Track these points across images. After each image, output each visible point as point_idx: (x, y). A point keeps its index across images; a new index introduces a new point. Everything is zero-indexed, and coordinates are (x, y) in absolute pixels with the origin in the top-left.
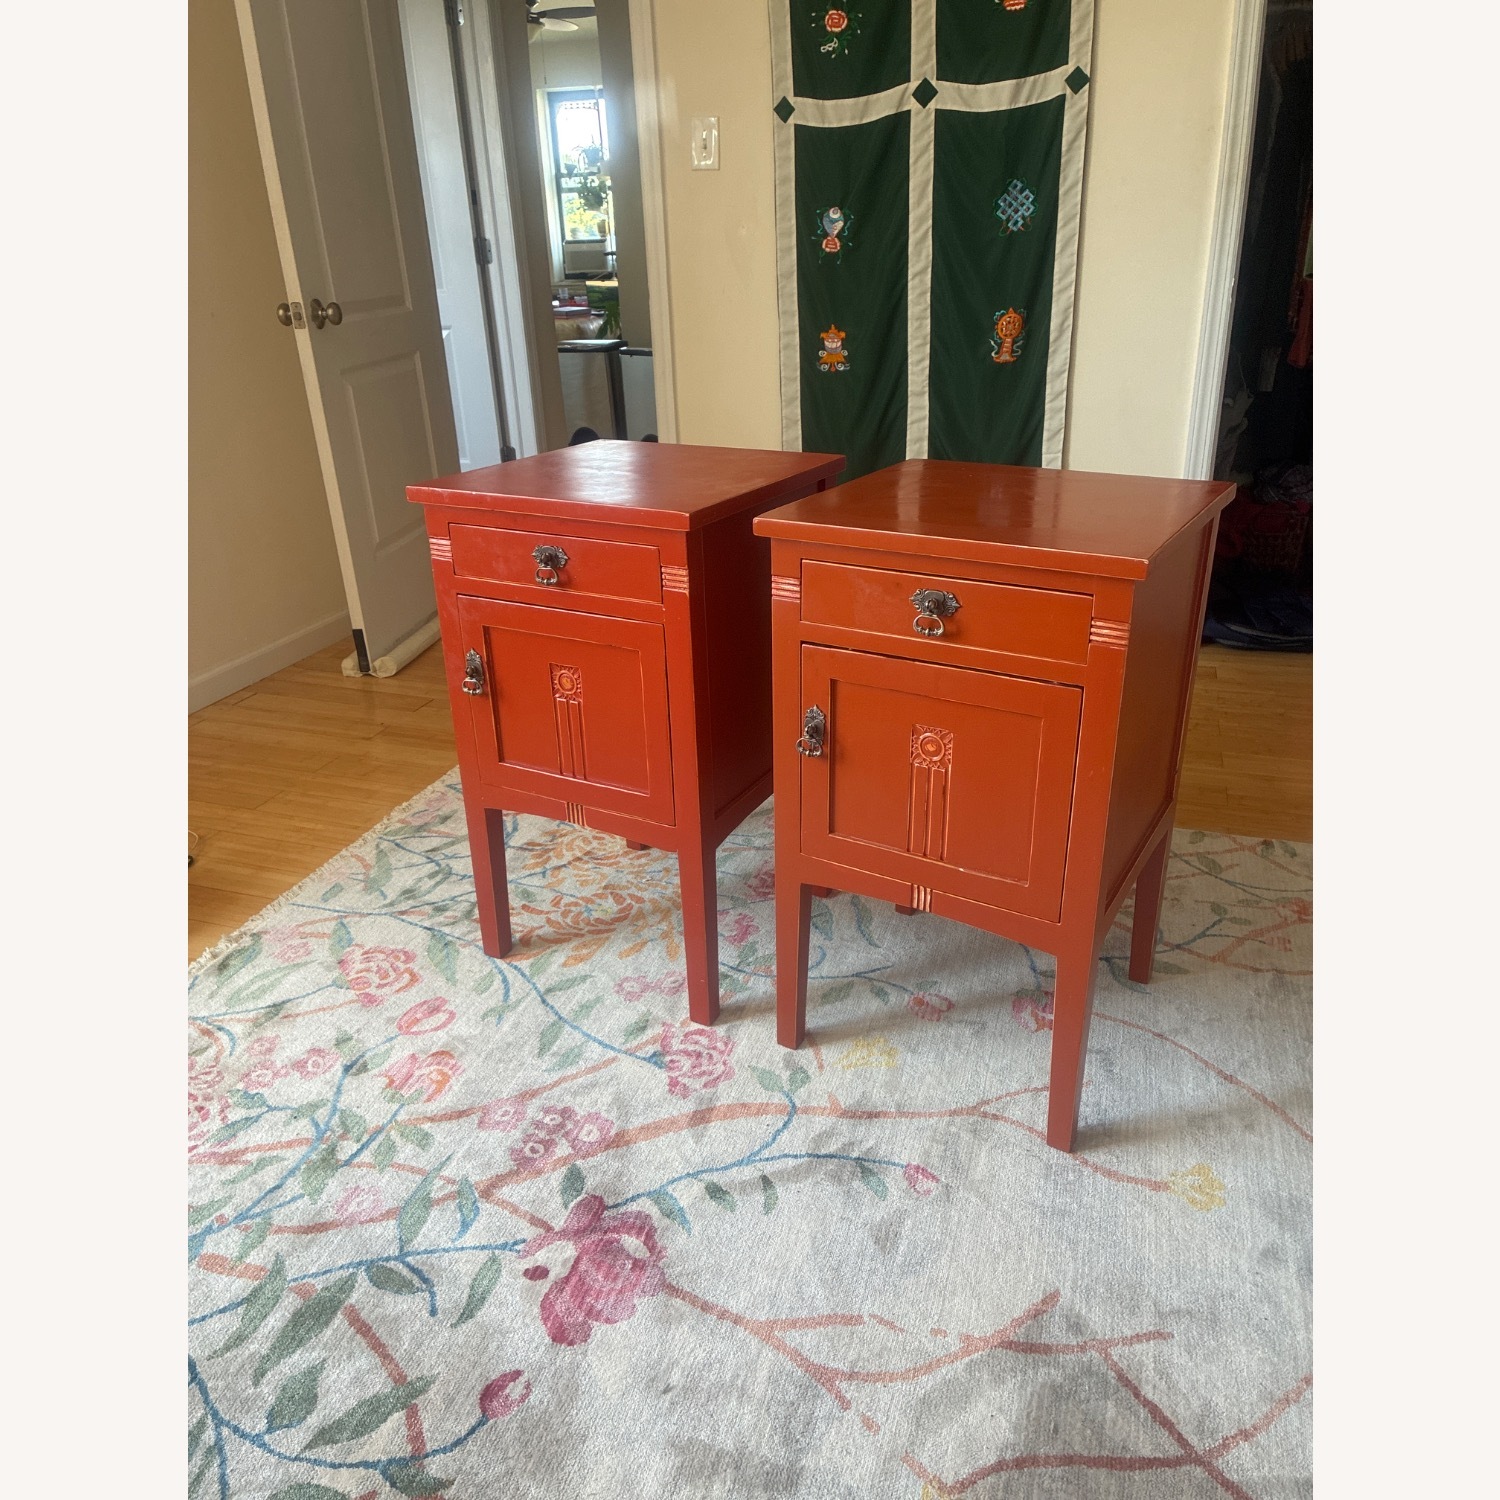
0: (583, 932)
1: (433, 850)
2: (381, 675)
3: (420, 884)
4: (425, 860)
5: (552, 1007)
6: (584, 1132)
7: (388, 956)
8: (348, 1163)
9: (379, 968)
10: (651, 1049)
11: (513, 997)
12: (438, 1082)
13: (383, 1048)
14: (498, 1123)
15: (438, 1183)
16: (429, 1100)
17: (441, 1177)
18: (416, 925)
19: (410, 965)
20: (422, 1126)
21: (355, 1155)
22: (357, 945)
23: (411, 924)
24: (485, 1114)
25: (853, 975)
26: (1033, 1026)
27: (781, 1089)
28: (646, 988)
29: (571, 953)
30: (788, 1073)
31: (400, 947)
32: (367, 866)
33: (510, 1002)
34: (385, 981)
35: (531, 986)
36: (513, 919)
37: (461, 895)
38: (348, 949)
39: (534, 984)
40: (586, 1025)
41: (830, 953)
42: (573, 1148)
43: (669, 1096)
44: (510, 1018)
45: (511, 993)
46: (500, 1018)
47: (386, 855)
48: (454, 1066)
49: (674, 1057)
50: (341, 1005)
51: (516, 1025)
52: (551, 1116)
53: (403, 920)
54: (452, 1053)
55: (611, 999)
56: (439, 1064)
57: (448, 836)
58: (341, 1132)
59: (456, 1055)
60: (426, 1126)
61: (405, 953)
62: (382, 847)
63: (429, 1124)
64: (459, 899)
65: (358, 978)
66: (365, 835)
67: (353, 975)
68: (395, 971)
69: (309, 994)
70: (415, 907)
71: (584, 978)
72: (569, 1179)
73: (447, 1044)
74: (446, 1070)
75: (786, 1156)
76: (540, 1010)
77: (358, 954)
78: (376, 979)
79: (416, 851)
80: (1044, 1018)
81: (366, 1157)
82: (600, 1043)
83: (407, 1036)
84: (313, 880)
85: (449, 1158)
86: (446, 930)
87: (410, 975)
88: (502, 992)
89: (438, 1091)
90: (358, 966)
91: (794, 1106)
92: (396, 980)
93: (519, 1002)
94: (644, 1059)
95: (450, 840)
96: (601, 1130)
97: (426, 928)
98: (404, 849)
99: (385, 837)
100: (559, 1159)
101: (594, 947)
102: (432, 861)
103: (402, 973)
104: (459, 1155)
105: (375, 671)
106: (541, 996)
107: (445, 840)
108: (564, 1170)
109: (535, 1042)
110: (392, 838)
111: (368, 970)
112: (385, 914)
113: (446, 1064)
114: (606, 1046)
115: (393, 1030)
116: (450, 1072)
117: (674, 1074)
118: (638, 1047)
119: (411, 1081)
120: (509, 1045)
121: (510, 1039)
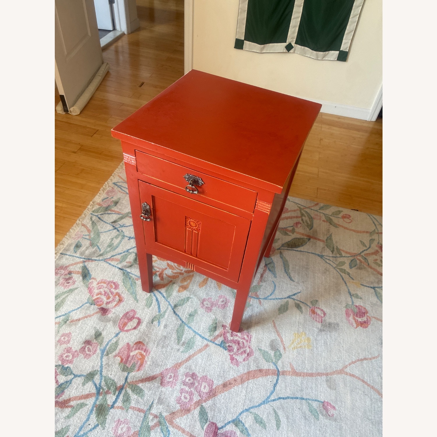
0: (183, 272)
1: (115, 222)
2: (74, 114)
3: (113, 242)
4: (111, 228)
5: (178, 316)
6: (203, 387)
7: (107, 285)
8: (113, 407)
9: (105, 293)
10: (221, 339)
11: (162, 310)
12: (140, 359)
13: (115, 340)
14: (169, 382)
15: (151, 417)
16: (139, 370)
17: (151, 414)
18: (116, 267)
19: (117, 291)
20: (139, 385)
21: (114, 403)
22: (93, 278)
23: (114, 266)
24: (162, 377)
25: (287, 297)
26: (355, 325)
27: (272, 362)
28: (212, 305)
29: (181, 284)
30: (273, 352)
31: (111, 280)
32: (89, 231)
33: (161, 313)
34: (108, 301)
35: (168, 303)
36: (154, 264)
37: (130, 249)
38: (90, 281)
39: (169, 302)
40: (193, 325)
41: (277, 285)
42: (200, 396)
43: (231, 365)
44: (163, 322)
45: (161, 307)
46: (159, 322)
47: (96, 224)
48: (145, 349)
49: (230, 344)
50: (93, 314)
51: (166, 326)
52: (189, 378)
53: (110, 264)
54: (144, 342)
55: (201, 311)
56: (139, 349)
57: (119, 213)
58: (106, 389)
59: (145, 344)
60: (140, 385)
61: (114, 283)
62: (93, 219)
63: (141, 384)
64: (130, 251)
65: (98, 298)
66: (85, 212)
67: (95, 297)
68: (112, 294)
69: (78, 308)
70: (113, 256)
71: (188, 299)
72: (201, 414)
73: (140, 338)
74: (143, 352)
75: (280, 398)
76: (174, 318)
77: (95, 284)
78: (104, 299)
79: (108, 222)
80: (357, 320)
81: (119, 403)
82: (200, 336)
83: (124, 333)
84: (67, 239)
85: (152, 403)
86: (129, 270)
87: (119, 296)
88: (157, 307)
89: (141, 365)
90: (96, 291)
91: (278, 371)
92: (113, 300)
93: (165, 312)
94: (219, 345)
95: (121, 216)
96: (209, 386)
97: (120, 269)
98: (102, 221)
99: (93, 213)
100: (196, 403)
101: (189, 281)
102: (115, 229)
103: (115, 296)
104: (156, 401)
105: (71, 112)
106: (173, 309)
107: (119, 216)
108: (198, 408)
109: (174, 336)
110: (96, 214)
111: (100, 293)
112: (102, 260)
113: (142, 349)
114: (203, 338)
115: (117, 330)
116: (145, 354)
117: (232, 354)
118: (216, 338)
119: (130, 359)
120: (165, 337)
121: (165, 334)
